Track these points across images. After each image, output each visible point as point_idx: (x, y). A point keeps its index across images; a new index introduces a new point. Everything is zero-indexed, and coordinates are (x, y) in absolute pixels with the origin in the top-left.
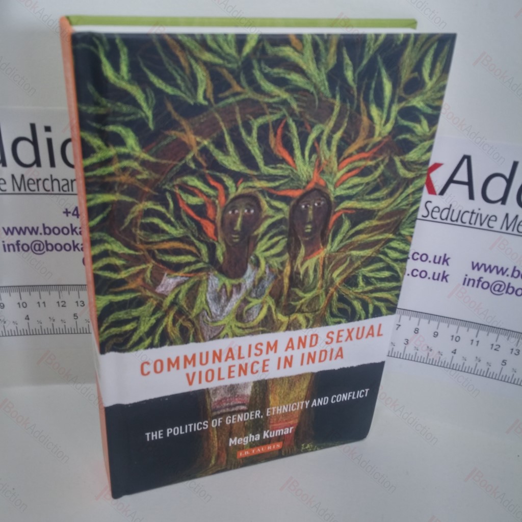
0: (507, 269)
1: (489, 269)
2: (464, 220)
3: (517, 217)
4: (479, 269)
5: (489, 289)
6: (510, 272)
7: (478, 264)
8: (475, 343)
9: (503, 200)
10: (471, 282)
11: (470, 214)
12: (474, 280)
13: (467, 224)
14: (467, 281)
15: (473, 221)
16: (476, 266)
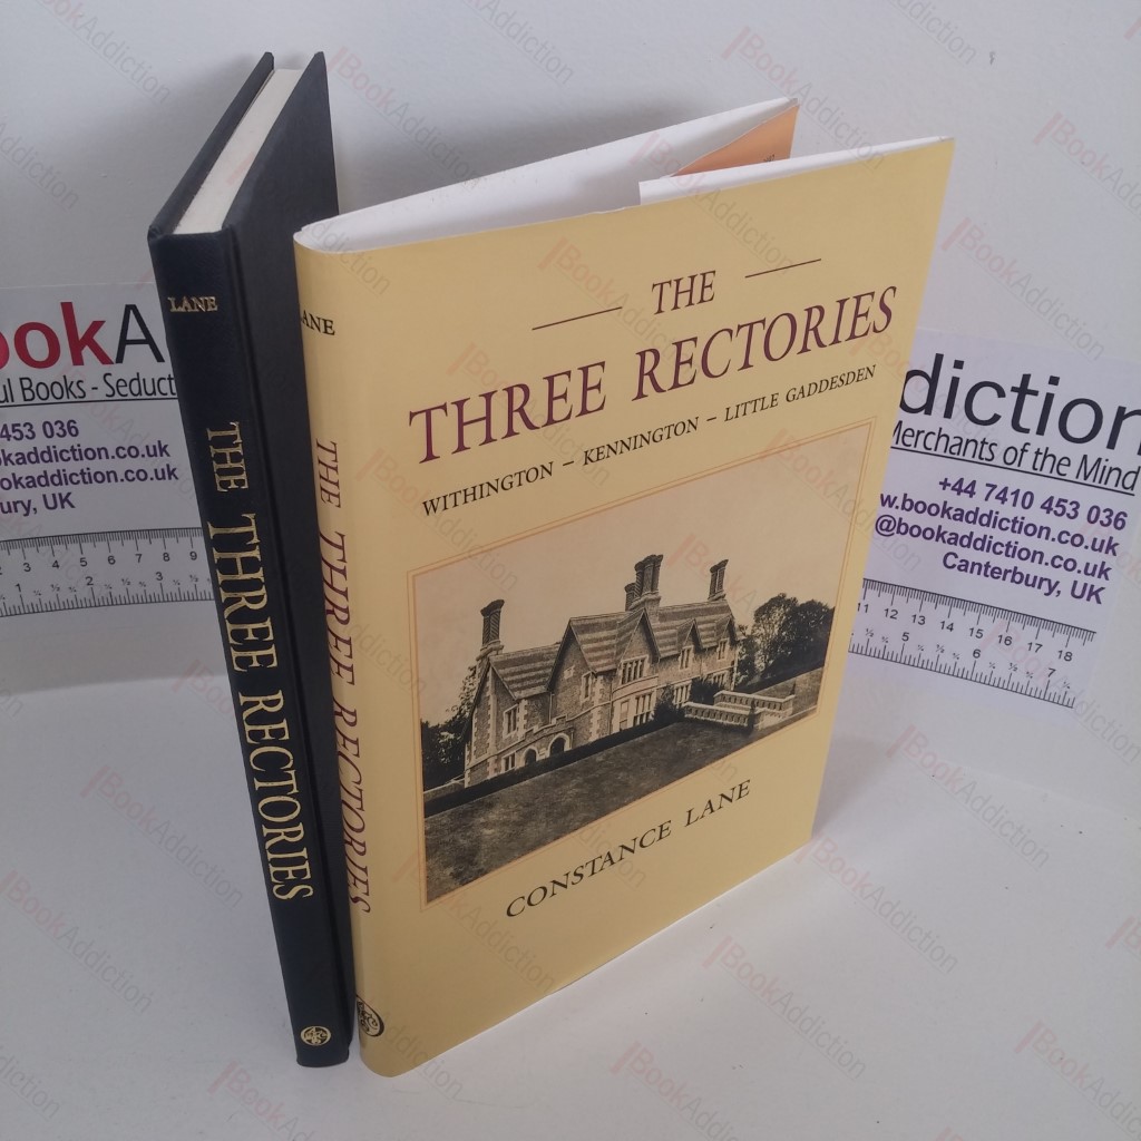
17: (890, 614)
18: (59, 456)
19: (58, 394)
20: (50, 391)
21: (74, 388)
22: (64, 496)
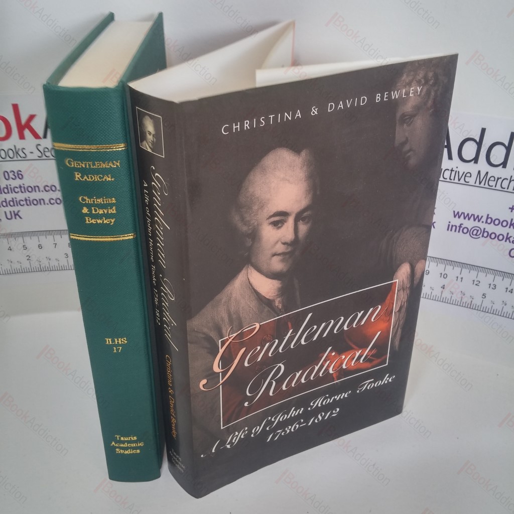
0: (482, 217)
1: (468, 217)
2: (445, 177)
3: (487, 173)
4: (459, 217)
5: (468, 233)
6: (484, 219)
7: (458, 213)
8: (459, 279)
9: (476, 160)
10: (454, 228)
11: (450, 172)
12: (456, 226)
13: (448, 180)
14: (450, 227)
15: (452, 177)
16: (457, 215)
17: (475, 283)
18: (13, 190)
19: (11, 155)
20: (7, 154)
21: (21, 153)
22: (16, 212)
